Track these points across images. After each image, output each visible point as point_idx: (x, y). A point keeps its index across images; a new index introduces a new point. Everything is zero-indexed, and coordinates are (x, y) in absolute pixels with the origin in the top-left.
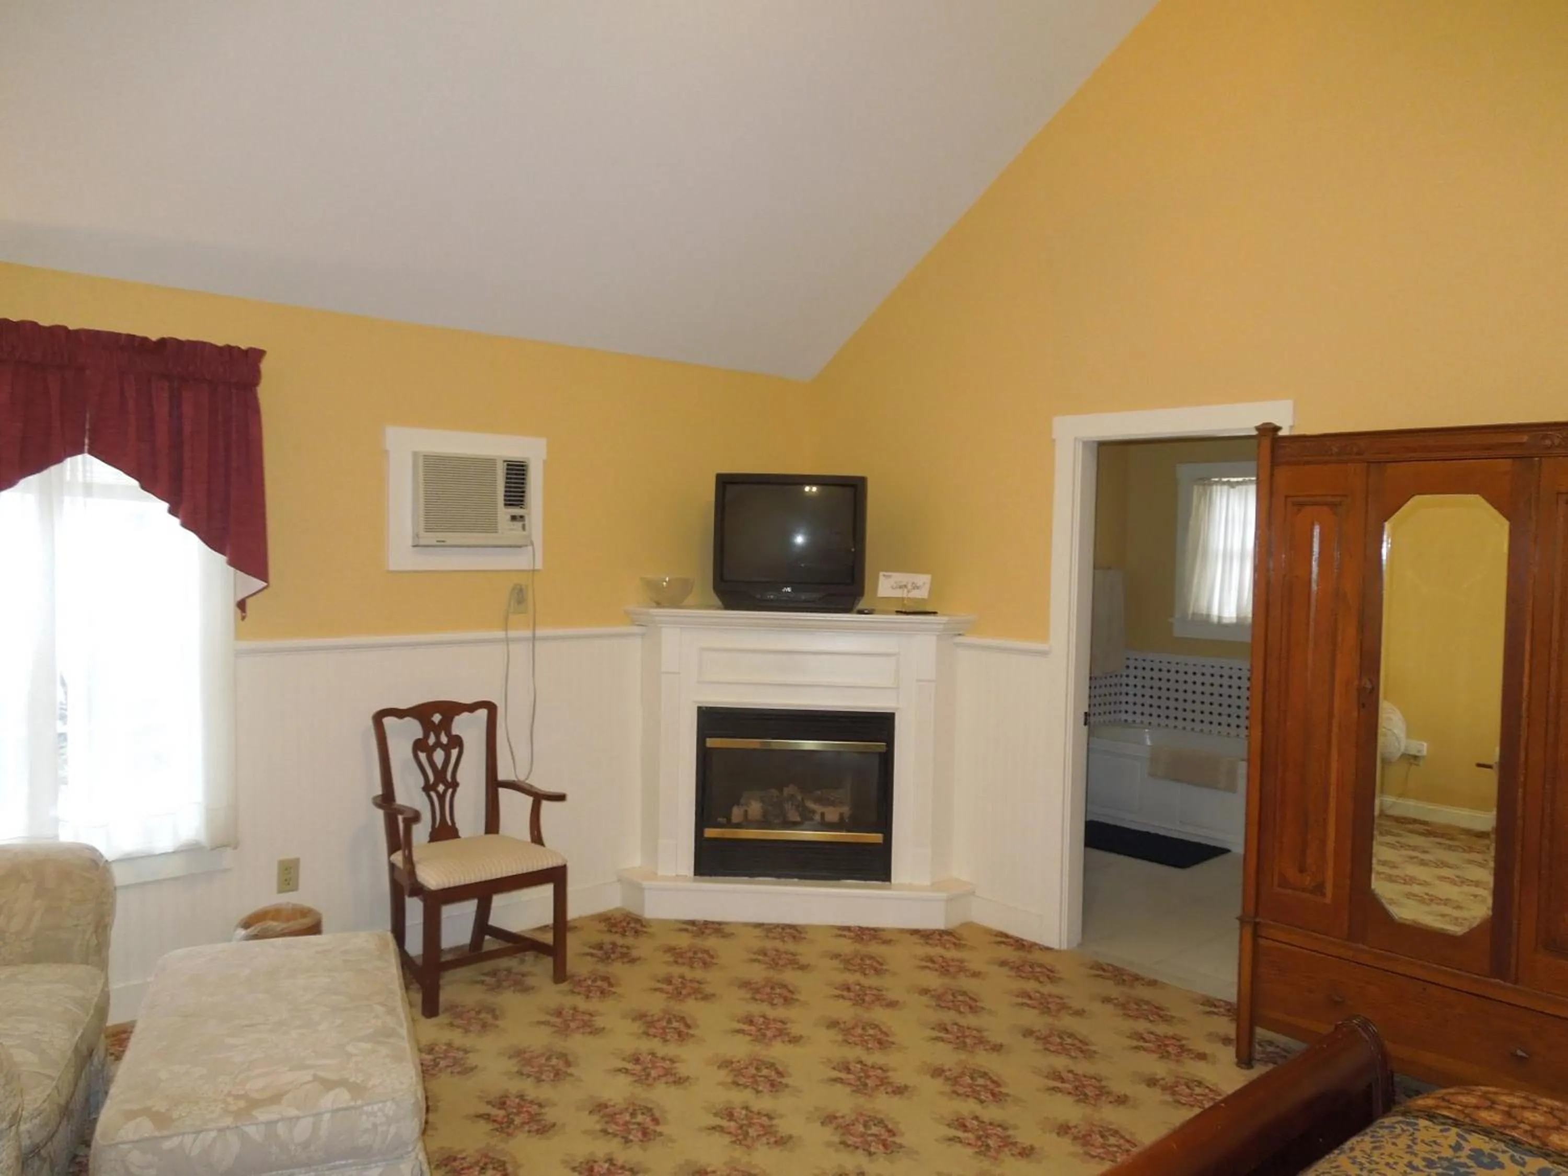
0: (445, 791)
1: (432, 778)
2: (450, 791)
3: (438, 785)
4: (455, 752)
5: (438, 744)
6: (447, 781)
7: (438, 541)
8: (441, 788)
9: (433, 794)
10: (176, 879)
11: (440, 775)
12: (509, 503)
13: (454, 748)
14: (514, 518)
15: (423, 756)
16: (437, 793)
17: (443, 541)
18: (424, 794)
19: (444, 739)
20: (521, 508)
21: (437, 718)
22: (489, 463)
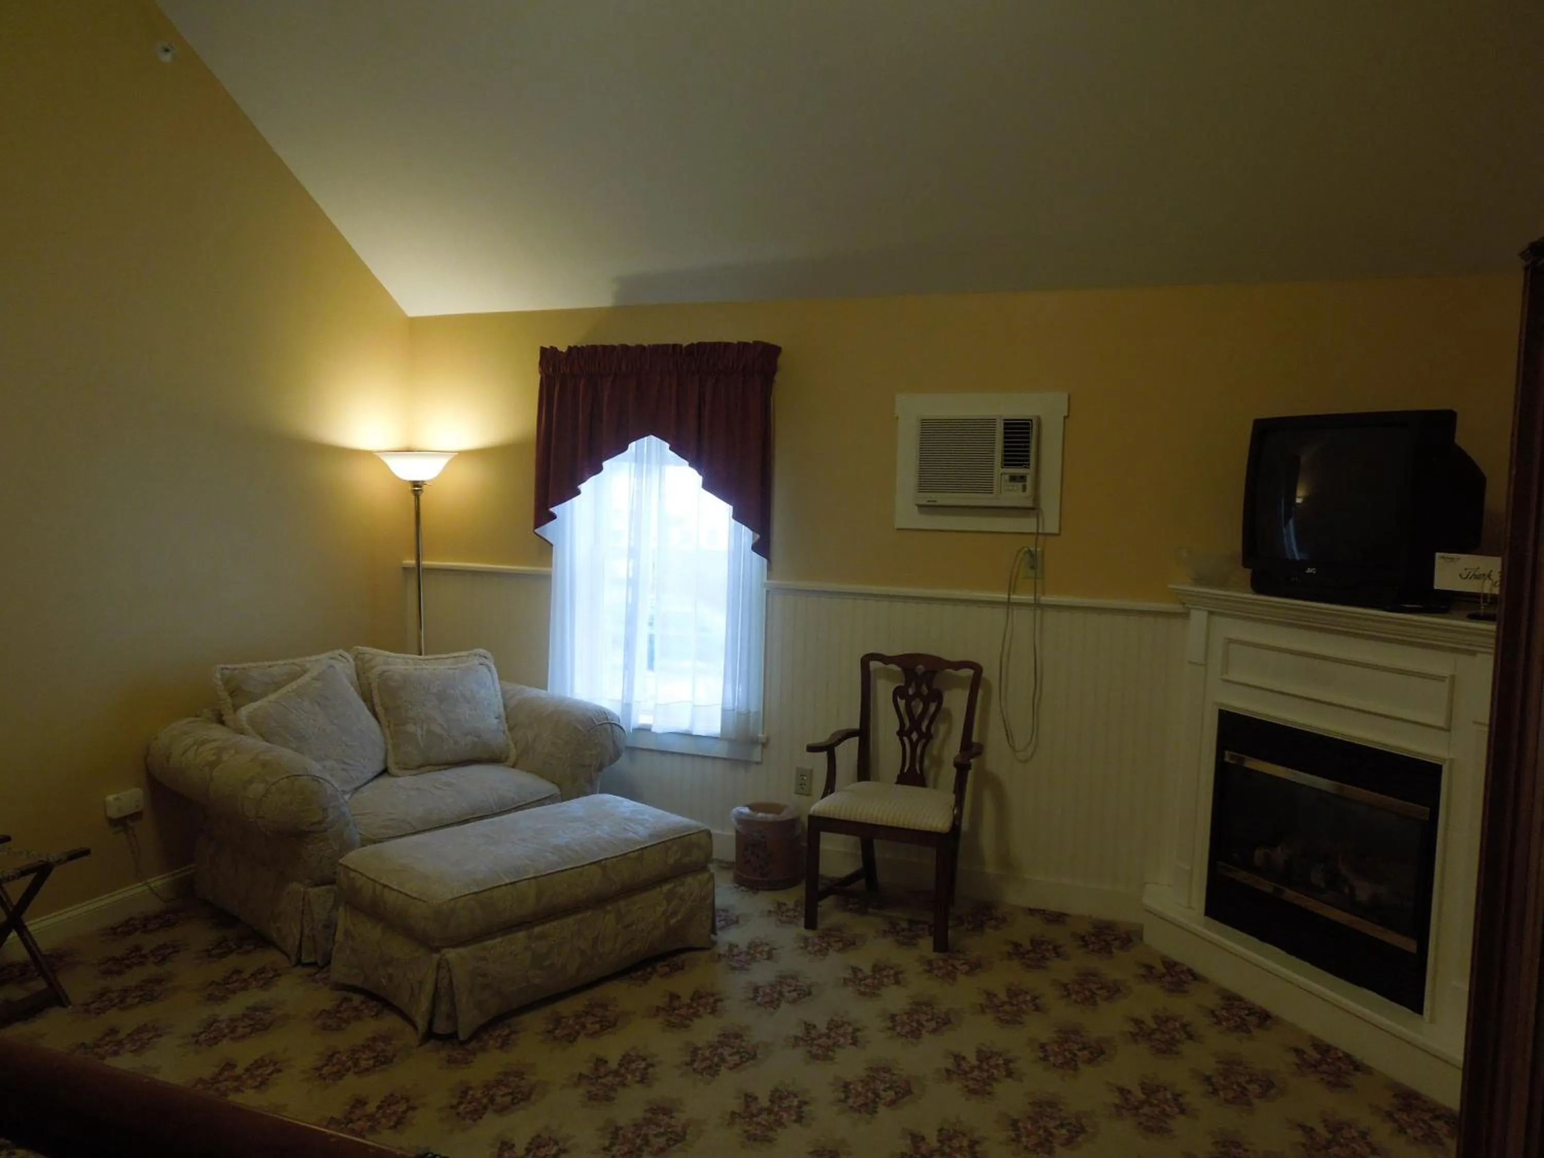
0: (918, 740)
1: (907, 724)
2: (923, 741)
3: (912, 732)
4: (933, 707)
5: (918, 694)
6: (921, 729)
7: (929, 501)
8: (915, 736)
9: (905, 739)
10: (724, 759)
11: (916, 724)
12: (1007, 463)
13: (934, 701)
14: (1013, 478)
15: (902, 703)
16: (911, 740)
17: (935, 501)
18: (897, 738)
19: (925, 690)
20: (1026, 467)
21: (920, 668)
22: (989, 422)
